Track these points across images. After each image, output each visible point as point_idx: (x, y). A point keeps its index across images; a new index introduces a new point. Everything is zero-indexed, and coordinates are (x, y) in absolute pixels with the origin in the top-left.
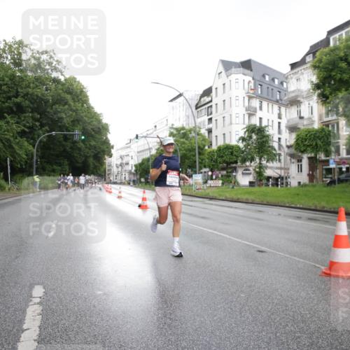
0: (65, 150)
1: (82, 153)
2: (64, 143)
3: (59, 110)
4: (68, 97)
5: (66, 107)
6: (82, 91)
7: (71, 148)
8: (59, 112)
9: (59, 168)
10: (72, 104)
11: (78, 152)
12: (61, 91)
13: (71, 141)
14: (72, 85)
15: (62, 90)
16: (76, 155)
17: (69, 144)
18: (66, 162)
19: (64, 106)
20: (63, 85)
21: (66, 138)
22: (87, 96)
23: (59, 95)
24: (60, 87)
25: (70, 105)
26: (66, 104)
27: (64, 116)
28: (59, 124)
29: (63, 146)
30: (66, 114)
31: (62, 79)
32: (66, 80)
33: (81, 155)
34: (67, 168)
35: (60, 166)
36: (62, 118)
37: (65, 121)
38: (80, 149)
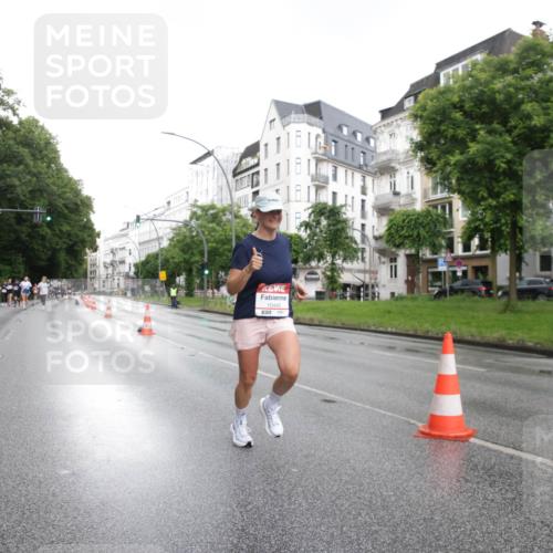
0: (18, 239)
1: (48, 245)
2: (17, 227)
3: (8, 172)
4: (25, 151)
5: (21, 167)
6: (48, 143)
7: (29, 235)
8: (9, 176)
9: (8, 268)
10: (31, 163)
11: (40, 242)
12: (11, 142)
13: (28, 223)
14: (31, 131)
15: (15, 139)
16: (36, 247)
17: (24, 229)
18: (21, 260)
19: (17, 166)
20: (16, 131)
21: (20, 219)
22: (56, 152)
23: (9, 148)
24: (11, 134)
25: (27, 165)
26: (20, 163)
27: (17, 183)
28: (9, 196)
29: (15, 231)
30: (20, 181)
31: (15, 121)
32: (21, 123)
33: (44, 247)
34: (22, 268)
35: (10, 264)
36: (14, 186)
37: (19, 190)
38: (43, 238)
